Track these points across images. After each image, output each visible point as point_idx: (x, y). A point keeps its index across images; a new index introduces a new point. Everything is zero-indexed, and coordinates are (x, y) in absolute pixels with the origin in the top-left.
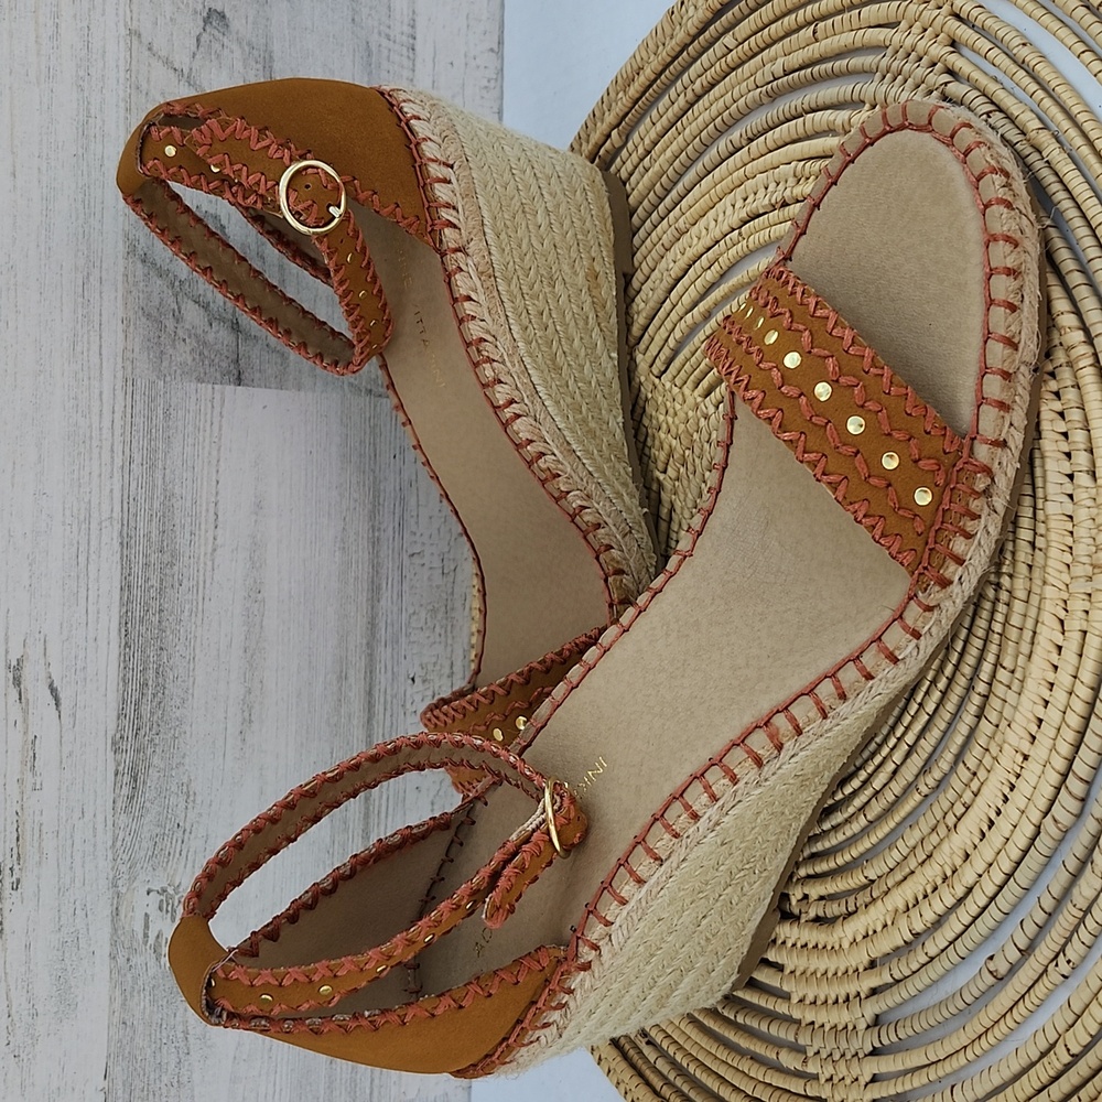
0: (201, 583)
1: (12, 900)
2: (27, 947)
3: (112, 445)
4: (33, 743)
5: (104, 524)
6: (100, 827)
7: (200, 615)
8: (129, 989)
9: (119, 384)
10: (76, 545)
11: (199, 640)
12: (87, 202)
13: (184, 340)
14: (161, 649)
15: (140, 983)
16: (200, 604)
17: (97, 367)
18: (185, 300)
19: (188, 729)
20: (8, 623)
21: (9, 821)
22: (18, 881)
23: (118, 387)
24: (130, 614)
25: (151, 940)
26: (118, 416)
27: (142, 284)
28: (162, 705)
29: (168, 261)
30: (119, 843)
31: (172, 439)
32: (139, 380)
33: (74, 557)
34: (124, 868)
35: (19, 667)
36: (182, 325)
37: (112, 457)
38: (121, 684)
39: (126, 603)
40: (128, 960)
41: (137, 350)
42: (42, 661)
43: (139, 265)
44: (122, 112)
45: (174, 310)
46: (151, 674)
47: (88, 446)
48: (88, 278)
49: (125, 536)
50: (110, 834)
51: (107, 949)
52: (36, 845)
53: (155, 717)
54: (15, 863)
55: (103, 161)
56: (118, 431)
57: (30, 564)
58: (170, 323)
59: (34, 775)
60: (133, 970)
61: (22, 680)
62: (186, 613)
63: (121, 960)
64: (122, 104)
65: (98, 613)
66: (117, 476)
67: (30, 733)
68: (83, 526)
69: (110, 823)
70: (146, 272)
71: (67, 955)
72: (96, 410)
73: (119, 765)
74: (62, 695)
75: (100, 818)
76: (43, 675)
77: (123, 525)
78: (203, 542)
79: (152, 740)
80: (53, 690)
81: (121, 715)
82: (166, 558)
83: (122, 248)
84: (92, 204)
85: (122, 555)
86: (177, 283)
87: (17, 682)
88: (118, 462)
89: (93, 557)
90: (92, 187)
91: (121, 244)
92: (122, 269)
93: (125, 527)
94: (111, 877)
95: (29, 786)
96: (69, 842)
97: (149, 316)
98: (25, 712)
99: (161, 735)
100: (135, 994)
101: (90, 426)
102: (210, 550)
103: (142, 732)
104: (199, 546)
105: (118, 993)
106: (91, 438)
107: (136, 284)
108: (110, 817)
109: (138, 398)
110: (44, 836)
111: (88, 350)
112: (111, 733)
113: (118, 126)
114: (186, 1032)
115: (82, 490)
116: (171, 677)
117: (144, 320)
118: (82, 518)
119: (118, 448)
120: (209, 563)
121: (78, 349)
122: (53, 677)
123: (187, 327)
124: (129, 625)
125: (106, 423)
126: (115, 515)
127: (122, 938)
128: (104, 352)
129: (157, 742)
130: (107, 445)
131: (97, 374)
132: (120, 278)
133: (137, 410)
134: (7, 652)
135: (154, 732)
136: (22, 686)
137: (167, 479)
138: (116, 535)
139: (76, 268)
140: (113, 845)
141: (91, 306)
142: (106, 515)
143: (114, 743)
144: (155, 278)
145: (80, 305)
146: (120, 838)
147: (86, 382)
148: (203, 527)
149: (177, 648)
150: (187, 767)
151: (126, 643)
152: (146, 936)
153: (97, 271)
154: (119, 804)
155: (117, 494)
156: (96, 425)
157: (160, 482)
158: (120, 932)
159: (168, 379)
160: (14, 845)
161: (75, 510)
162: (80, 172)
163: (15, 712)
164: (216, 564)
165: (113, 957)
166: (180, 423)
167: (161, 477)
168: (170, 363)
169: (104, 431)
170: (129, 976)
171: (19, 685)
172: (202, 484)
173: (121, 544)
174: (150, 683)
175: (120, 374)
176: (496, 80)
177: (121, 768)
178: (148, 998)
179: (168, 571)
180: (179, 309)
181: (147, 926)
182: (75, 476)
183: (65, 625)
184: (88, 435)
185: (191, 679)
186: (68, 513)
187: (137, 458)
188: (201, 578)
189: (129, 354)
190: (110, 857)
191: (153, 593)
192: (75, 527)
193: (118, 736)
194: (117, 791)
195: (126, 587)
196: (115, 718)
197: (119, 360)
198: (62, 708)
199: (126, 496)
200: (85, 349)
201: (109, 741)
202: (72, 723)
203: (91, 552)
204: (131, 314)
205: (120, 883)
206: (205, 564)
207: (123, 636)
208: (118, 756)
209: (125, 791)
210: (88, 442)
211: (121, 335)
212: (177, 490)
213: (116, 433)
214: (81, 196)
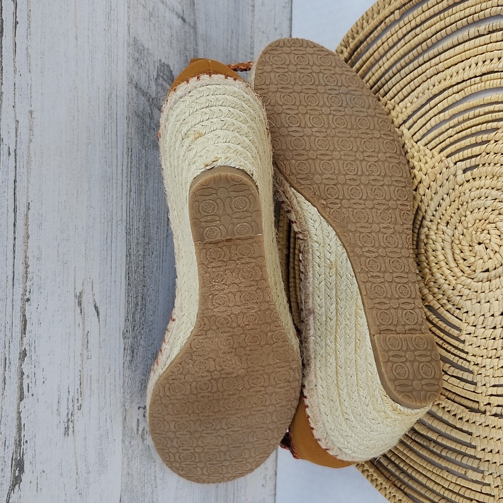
0: (161, 253)
1: (78, 415)
2: (85, 438)
3: (122, 182)
4: (87, 335)
5: (118, 223)
6: (117, 377)
7: (161, 269)
8: (130, 457)
9: (125, 151)
10: (106, 233)
11: (160, 281)
12: (110, 55)
13: (154, 129)
14: (144, 286)
15: (135, 453)
16: (161, 263)
17: (115, 141)
18: (155, 108)
19: (156, 326)
20: (75, 274)
21: (76, 375)
22: (81, 405)
23: (125, 152)
24: (130, 269)
25: (140, 432)
26: (125, 167)
27: (135, 99)
28: (145, 314)
29: (147, 87)
30: (126, 384)
31: (149, 180)
32: (134, 149)
33: (105, 240)
34: (128, 397)
35: (80, 296)
36: (153, 121)
37: (122, 189)
38: (126, 304)
39: (129, 263)
40: (130, 442)
41: (133, 134)
42: (91, 293)
43: (134, 89)
44: (126, 8)
45: (149, 113)
46: (140, 298)
47: (111, 182)
48: (111, 95)
49: (128, 229)
50: (122, 380)
51: (121, 438)
52: (89, 386)
53: (142, 321)
54: (79, 396)
55: (117, 34)
56: (125, 175)
57: (85, 243)
58: (148, 120)
59: (88, 351)
60: (132, 448)
61: (82, 303)
62: (155, 268)
63: (127, 443)
64: (126, 4)
65: (116, 268)
66: (124, 198)
67: (86, 330)
68: (109, 224)
69: (122, 374)
70: (137, 93)
71: (103, 441)
72: (115, 164)
73: (126, 345)
74: (100, 311)
75: (117, 372)
76: (91, 301)
77: (127, 223)
78: (162, 232)
79: (140, 332)
80: (96, 308)
81: (127, 320)
82: (146, 240)
83: (126, 80)
84: (113, 56)
85: (127, 239)
86: (151, 100)
87: (80, 304)
88: (125, 191)
89: (114, 239)
90: (112, 47)
91: (125, 78)
92: (126, 91)
93: (128, 225)
94: (122, 401)
95: (85, 357)
96: (104, 385)
97: (138, 116)
98: (83, 319)
99: (144, 330)
100: (133, 459)
101: (112, 172)
102: (165, 237)
103: (136, 328)
104: (161, 234)
105: (125, 459)
106: (113, 178)
107: (132, 99)
108: (122, 371)
109: (134, 158)
110: (92, 382)
111: (111, 133)
112: (122, 329)
113: (124, 15)
114: (155, 477)
115: (108, 205)
116: (148, 300)
117: (136, 118)
118: (109, 219)
119: (125, 184)
120: (165, 243)
121: (107, 132)
122: (96, 301)
123: (155, 122)
124: (130, 274)
125: (120, 171)
126: (123, 218)
127: (128, 432)
128: (118, 134)
129: (142, 333)
130: (120, 182)
131: (115, 146)
132: (125, 96)
133: (133, 164)
134: (75, 288)
135: (141, 328)
136: (82, 306)
137: (146, 200)
138: (124, 228)
139: (105, 90)
140: (123, 386)
141: (112, 110)
142: (119, 218)
143: (123, 334)
144: (141, 96)
145: (107, 109)
146: (126, 382)
147: (110, 149)
148: (162, 224)
149: (151, 285)
150: (155, 345)
151: (129, 284)
152: (138, 430)
153: (115, 91)
154: (126, 365)
155: (124, 207)
156: (115, 172)
157: (143, 202)
158: (126, 429)
159: (147, 149)
160: (79, 387)
161: (106, 216)
162: (107, 39)
163: (79, 319)
164: (168, 243)
165: (123, 442)
166: (152, 172)
167: (144, 199)
168: (148, 140)
169: (119, 175)
170: (130, 450)
171: (80, 305)
172: (162, 203)
173: (126, 233)
174: (139, 303)
175: (125, 146)
176: (288, 3)
177: (126, 347)
178: (139, 461)
179: (147, 247)
180: (152, 112)
181: (138, 425)
182: (106, 198)
183: (101, 274)
184: (111, 177)
185: (157, 301)
186: (102, 217)
187: (133, 190)
188: (161, 250)
189: (129, 135)
190: (122, 391)
191: (140, 259)
192: (106, 224)
193: (125, 330)
194: (125, 358)
195: (129, 255)
196: (124, 321)
197: (125, 138)
198: (100, 317)
199: (128, 209)
200: (110, 133)
201: (121, 333)
202: (105, 324)
203: (113, 237)
204: (130, 114)
205: (126, 404)
206: (163, 243)
207: (127, 280)
208: (125, 341)
209: (129, 358)
210: (111, 180)
211: (126, 126)
212: (151, 206)
213: (124, 176)
214: (107, 51)
